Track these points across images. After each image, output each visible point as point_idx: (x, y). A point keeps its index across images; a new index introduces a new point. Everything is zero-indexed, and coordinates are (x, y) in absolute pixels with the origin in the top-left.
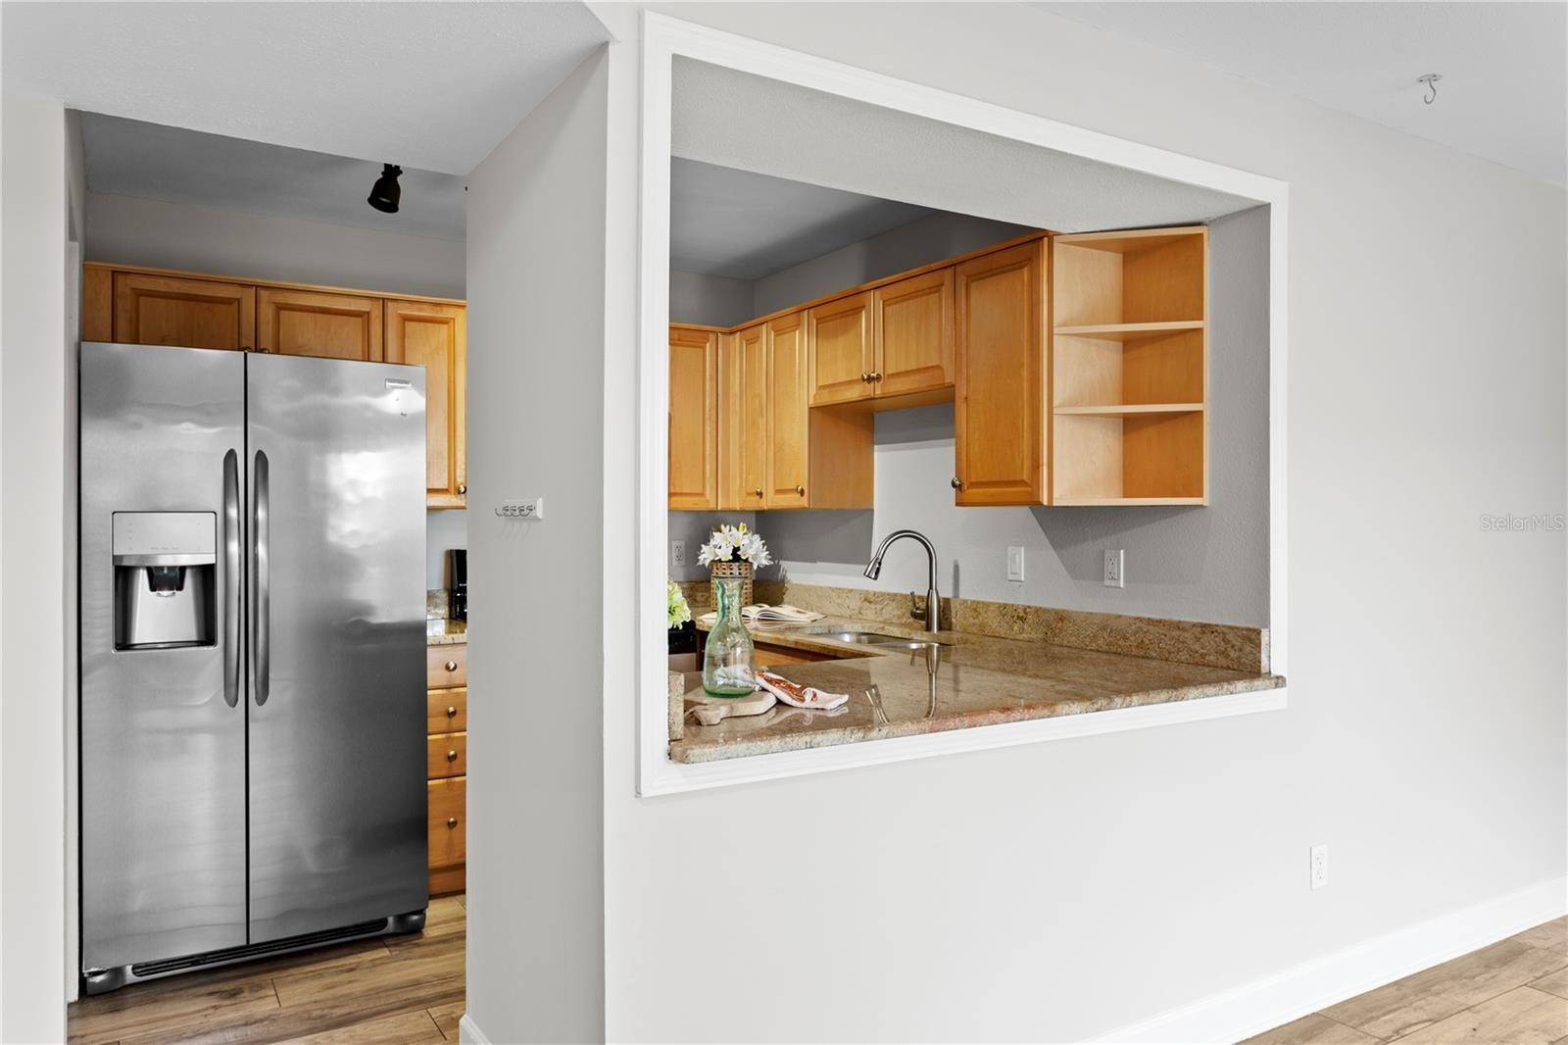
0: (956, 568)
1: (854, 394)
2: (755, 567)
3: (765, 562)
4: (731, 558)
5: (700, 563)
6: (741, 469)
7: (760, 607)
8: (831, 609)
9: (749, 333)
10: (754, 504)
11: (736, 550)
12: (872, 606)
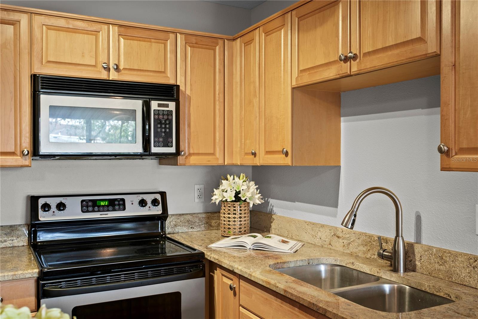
0: (418, 218)
1: (331, 73)
2: (251, 206)
3: (258, 202)
4: (234, 199)
5: (213, 202)
6: (241, 136)
7: (255, 237)
8: (307, 238)
9: (247, 38)
10: (250, 161)
11: (237, 193)
12: (340, 240)
